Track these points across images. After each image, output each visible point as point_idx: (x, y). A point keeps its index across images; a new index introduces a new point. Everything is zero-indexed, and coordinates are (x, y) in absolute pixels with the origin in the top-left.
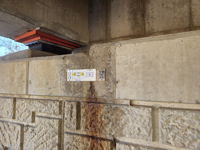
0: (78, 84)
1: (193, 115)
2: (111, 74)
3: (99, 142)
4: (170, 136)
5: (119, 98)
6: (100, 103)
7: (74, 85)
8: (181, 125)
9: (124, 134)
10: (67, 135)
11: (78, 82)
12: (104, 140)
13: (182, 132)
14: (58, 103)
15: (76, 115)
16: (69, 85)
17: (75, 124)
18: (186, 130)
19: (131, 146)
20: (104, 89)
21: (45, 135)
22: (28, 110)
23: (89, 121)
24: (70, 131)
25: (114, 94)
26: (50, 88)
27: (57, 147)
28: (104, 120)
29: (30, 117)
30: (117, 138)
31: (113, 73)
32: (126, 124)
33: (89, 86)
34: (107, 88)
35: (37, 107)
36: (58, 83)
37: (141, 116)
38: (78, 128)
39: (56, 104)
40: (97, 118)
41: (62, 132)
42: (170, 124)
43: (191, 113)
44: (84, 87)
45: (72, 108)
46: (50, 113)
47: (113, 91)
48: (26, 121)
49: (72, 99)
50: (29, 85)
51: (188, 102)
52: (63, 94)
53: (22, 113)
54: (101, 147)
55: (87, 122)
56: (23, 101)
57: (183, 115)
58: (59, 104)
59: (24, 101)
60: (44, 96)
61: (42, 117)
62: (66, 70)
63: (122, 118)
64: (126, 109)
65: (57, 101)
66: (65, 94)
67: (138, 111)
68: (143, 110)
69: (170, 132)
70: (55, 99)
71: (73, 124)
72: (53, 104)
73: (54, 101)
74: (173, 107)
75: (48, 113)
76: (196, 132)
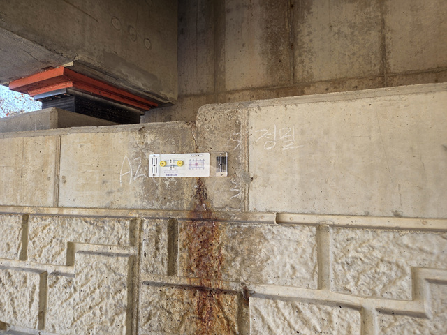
0: (171, 184)
1: (388, 237)
2: (239, 164)
3: (215, 296)
4: (349, 277)
5: (255, 209)
6: (216, 220)
7: (163, 186)
8: (368, 255)
9: (264, 278)
10: (148, 288)
11: (172, 179)
12: (225, 293)
13: (371, 269)
14: (128, 223)
15: (166, 247)
16: (153, 184)
17: (166, 264)
18: (377, 265)
19: (279, 301)
20: (226, 193)
21: (97, 291)
22: (57, 240)
23: (195, 256)
24: (153, 280)
25: (246, 202)
26: (109, 193)
27: (125, 315)
28: (226, 253)
29: (64, 254)
30: (252, 288)
31: (244, 161)
32: (268, 259)
33: (196, 187)
34: (231, 190)
35: (80, 231)
36: (128, 181)
37: (297, 242)
38: (171, 271)
39: (123, 224)
40: (212, 249)
41: (136, 283)
42: (350, 255)
43: (386, 234)
44: (185, 189)
45: (158, 231)
46: (110, 243)
47: (243, 197)
48: (54, 263)
49: (158, 214)
50: (61, 185)
51: (380, 214)
52: (139, 203)
53: (44, 246)
54: (218, 306)
55: (190, 258)
56: (45, 220)
57: (371, 237)
58: (130, 225)
59: (49, 220)
60: (97, 208)
61: (90, 253)
62: (146, 154)
63: (260, 247)
64: (269, 230)
65: (127, 218)
66: (144, 203)
67: (292, 233)
68: (301, 231)
69: (349, 270)
70: (120, 214)
71: (160, 265)
72: (117, 226)
73: (119, 219)
74: (354, 224)
75: (106, 243)
76: (394, 268)
